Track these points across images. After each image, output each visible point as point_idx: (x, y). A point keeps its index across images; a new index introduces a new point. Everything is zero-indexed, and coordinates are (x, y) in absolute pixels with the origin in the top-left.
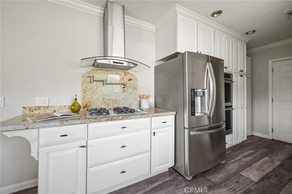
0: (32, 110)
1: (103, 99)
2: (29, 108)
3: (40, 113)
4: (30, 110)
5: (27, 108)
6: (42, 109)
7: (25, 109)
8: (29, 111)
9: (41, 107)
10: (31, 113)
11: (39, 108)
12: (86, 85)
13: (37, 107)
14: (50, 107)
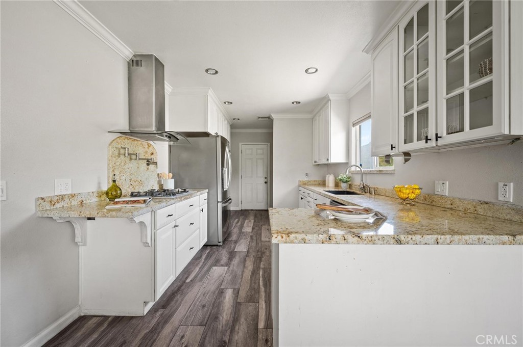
0: (53, 203)
1: (131, 180)
2: (50, 199)
3: (64, 206)
4: (51, 202)
5: (47, 200)
6: (67, 200)
7: (43, 201)
8: (49, 204)
9: (65, 195)
10: (52, 207)
11: (62, 197)
12: (114, 159)
13: (60, 197)
14: (76, 195)
